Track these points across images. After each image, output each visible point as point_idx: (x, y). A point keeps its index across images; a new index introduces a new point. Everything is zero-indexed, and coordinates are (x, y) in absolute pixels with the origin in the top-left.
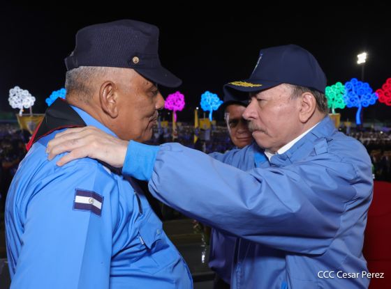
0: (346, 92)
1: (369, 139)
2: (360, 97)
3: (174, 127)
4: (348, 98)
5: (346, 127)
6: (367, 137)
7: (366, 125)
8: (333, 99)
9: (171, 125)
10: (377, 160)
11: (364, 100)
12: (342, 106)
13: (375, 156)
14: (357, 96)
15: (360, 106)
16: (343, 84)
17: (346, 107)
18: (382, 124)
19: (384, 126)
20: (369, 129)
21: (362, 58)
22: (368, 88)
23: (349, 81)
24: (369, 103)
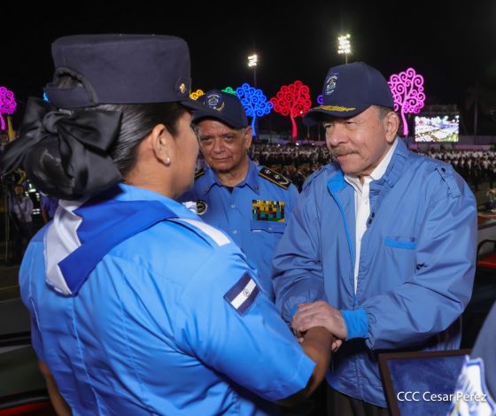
1: (266, 153)
2: (253, 105)
7: (262, 137)
11: (259, 108)
14: (250, 104)
15: (254, 115)
18: (279, 136)
19: (281, 138)
20: (265, 142)
21: (253, 61)
22: (262, 95)
23: (241, 86)
24: (264, 112)
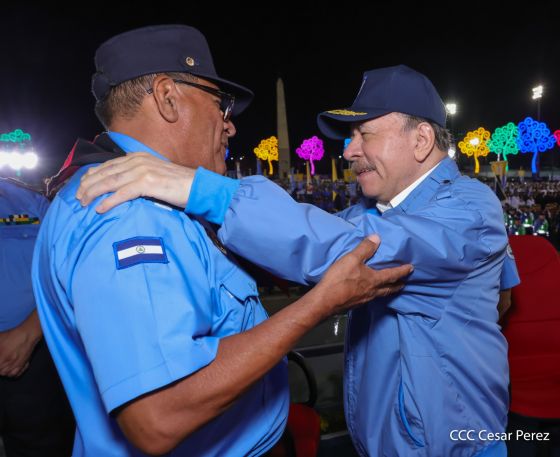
0: (519, 135)
1: (545, 191)
2: (535, 140)
3: (309, 181)
4: (522, 142)
5: (518, 178)
6: (542, 188)
7: (543, 174)
8: (505, 143)
9: (305, 179)
10: (553, 215)
11: (541, 143)
12: (515, 151)
13: (550, 210)
14: (532, 139)
15: (536, 151)
16: (516, 124)
17: (519, 152)
20: (545, 179)
21: (538, 92)
22: (545, 129)
23: (523, 120)
24: (546, 147)
